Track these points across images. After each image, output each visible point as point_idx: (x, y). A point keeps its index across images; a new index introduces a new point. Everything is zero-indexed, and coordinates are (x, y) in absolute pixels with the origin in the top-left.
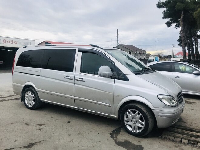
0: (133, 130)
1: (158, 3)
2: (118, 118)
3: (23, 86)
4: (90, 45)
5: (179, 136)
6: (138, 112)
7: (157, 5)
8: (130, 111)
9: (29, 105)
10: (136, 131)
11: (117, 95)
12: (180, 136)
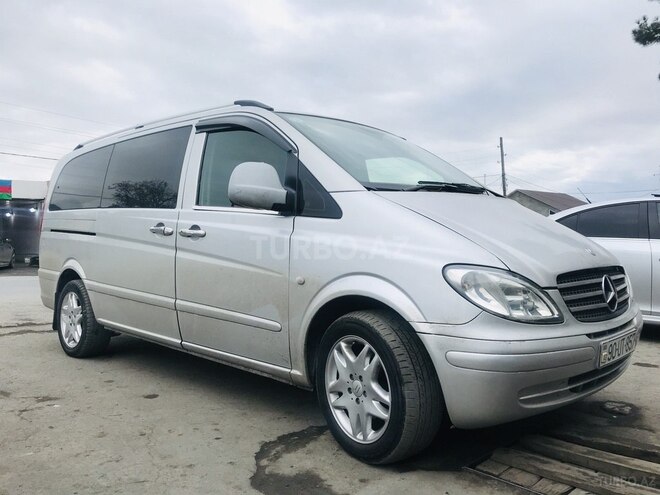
0: (355, 435)
1: (636, 27)
2: (305, 380)
3: (58, 274)
4: (236, 103)
5: (563, 471)
6: (367, 346)
7: (634, 32)
8: (343, 345)
9: (69, 342)
10: (365, 437)
11: (299, 278)
12: (568, 473)
